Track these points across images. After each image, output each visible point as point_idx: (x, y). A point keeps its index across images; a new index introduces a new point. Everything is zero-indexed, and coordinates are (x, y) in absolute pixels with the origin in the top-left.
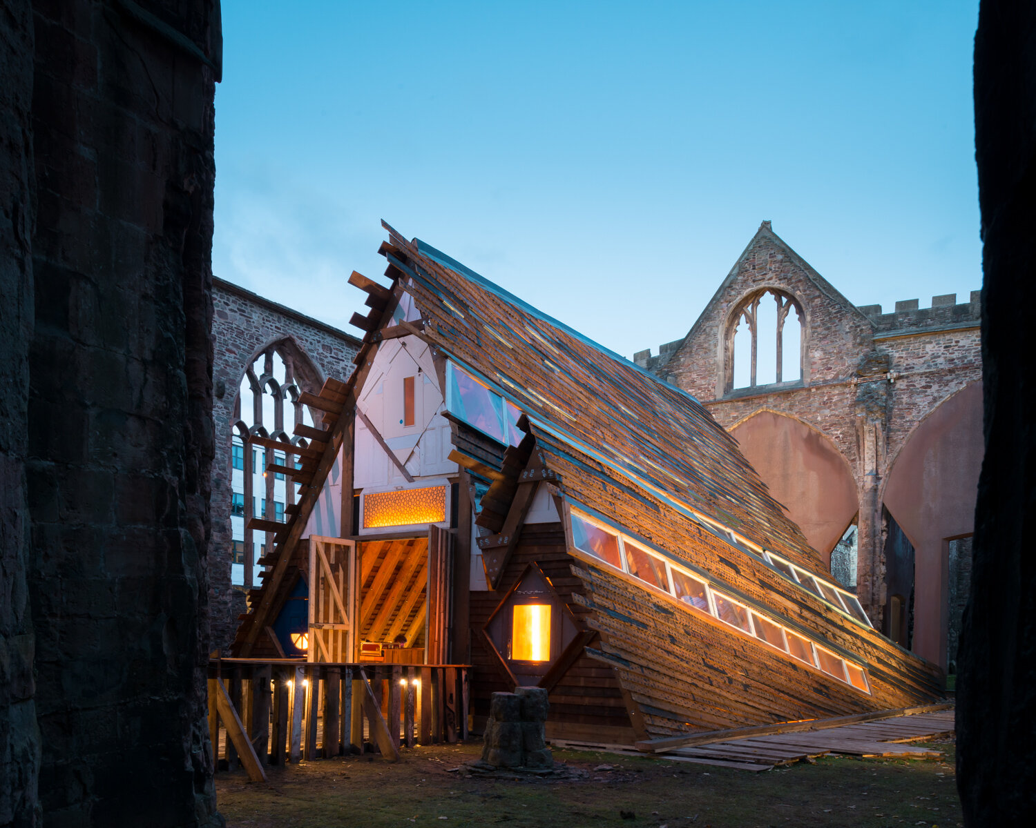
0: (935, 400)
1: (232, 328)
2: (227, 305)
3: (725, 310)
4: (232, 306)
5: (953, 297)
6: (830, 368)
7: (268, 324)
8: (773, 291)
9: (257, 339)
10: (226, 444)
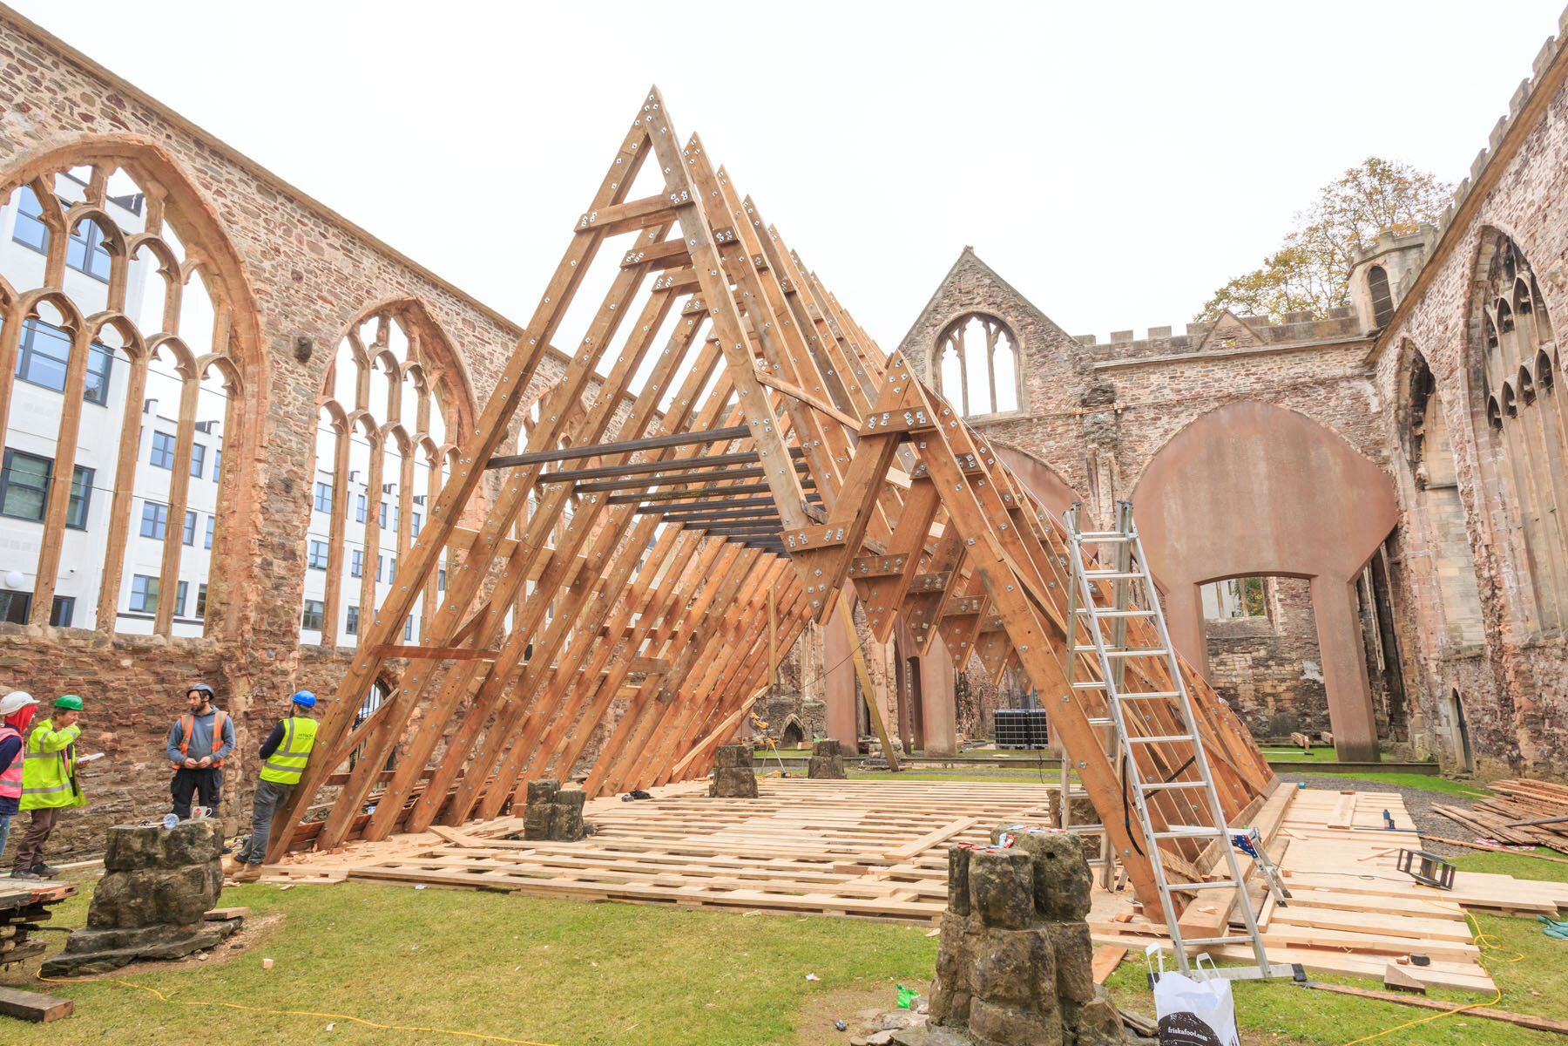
0: (1166, 432)
1: (329, 269)
2: (325, 237)
3: (932, 334)
4: (332, 240)
5: (1168, 329)
6: (1050, 398)
7: (386, 276)
8: (981, 316)
9: (368, 292)
10: (307, 429)
